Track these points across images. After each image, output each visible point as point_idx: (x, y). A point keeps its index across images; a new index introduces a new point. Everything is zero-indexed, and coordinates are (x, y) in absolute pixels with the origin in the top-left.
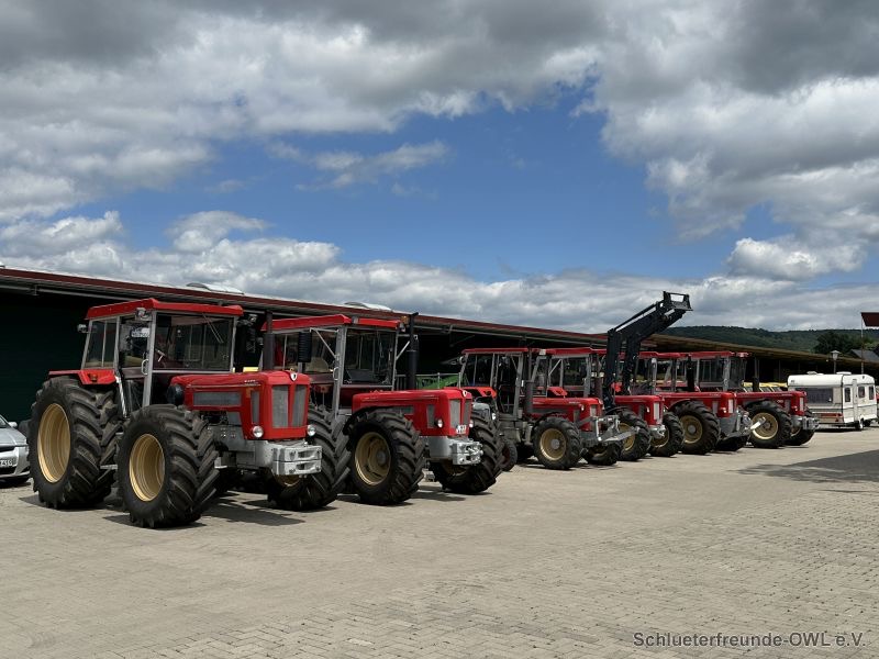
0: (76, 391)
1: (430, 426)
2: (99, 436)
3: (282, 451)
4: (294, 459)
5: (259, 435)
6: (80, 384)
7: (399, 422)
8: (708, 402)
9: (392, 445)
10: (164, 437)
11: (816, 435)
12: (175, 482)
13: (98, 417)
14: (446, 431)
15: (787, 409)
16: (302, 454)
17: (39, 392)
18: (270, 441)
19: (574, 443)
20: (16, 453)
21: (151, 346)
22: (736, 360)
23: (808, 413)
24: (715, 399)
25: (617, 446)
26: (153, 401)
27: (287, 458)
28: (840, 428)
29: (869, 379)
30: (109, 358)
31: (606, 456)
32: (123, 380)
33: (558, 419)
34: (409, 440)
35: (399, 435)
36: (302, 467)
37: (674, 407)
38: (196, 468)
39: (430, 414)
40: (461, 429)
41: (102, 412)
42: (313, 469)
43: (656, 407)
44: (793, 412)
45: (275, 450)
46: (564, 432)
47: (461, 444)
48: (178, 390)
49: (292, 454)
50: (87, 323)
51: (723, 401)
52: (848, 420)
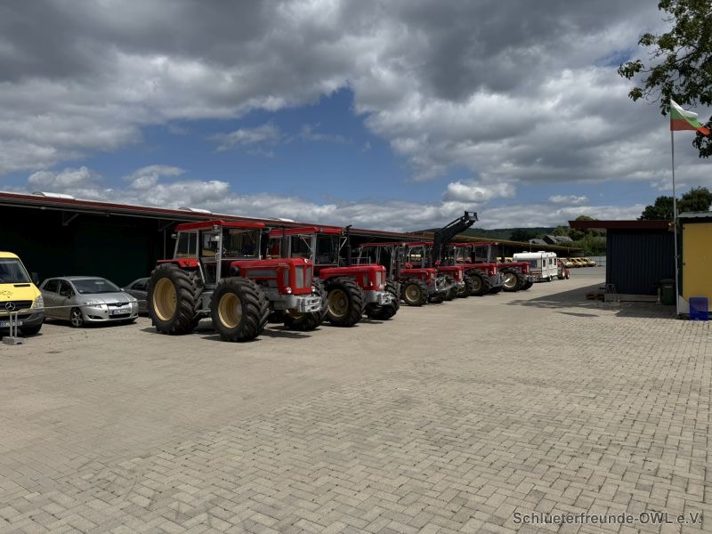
0: (178, 271)
1: (365, 285)
2: (193, 295)
3: (304, 300)
4: (310, 303)
5: (290, 292)
6: (179, 266)
7: (350, 283)
8: (483, 268)
9: (349, 295)
10: (241, 295)
11: (534, 284)
12: (249, 318)
13: (192, 284)
14: (375, 288)
15: (520, 271)
16: (313, 301)
17: (153, 272)
18: (296, 295)
19: (424, 292)
20: (130, 305)
21: (220, 246)
22: (493, 246)
23: (531, 273)
24: (487, 267)
25: (444, 293)
26: (223, 275)
27: (306, 303)
28: (541, 280)
29: (554, 255)
30: (193, 251)
31: (439, 299)
32: (201, 263)
33: (416, 280)
34: (358, 293)
35: (353, 290)
36: (313, 308)
37: (467, 271)
38: (259, 310)
39: (365, 279)
40: (381, 286)
41: (193, 281)
42: (318, 309)
43: (460, 272)
44: (524, 273)
45: (299, 300)
46: (419, 286)
47: (383, 294)
48: (237, 269)
49: (309, 302)
50: (176, 233)
51: (491, 268)
52: (545, 276)
